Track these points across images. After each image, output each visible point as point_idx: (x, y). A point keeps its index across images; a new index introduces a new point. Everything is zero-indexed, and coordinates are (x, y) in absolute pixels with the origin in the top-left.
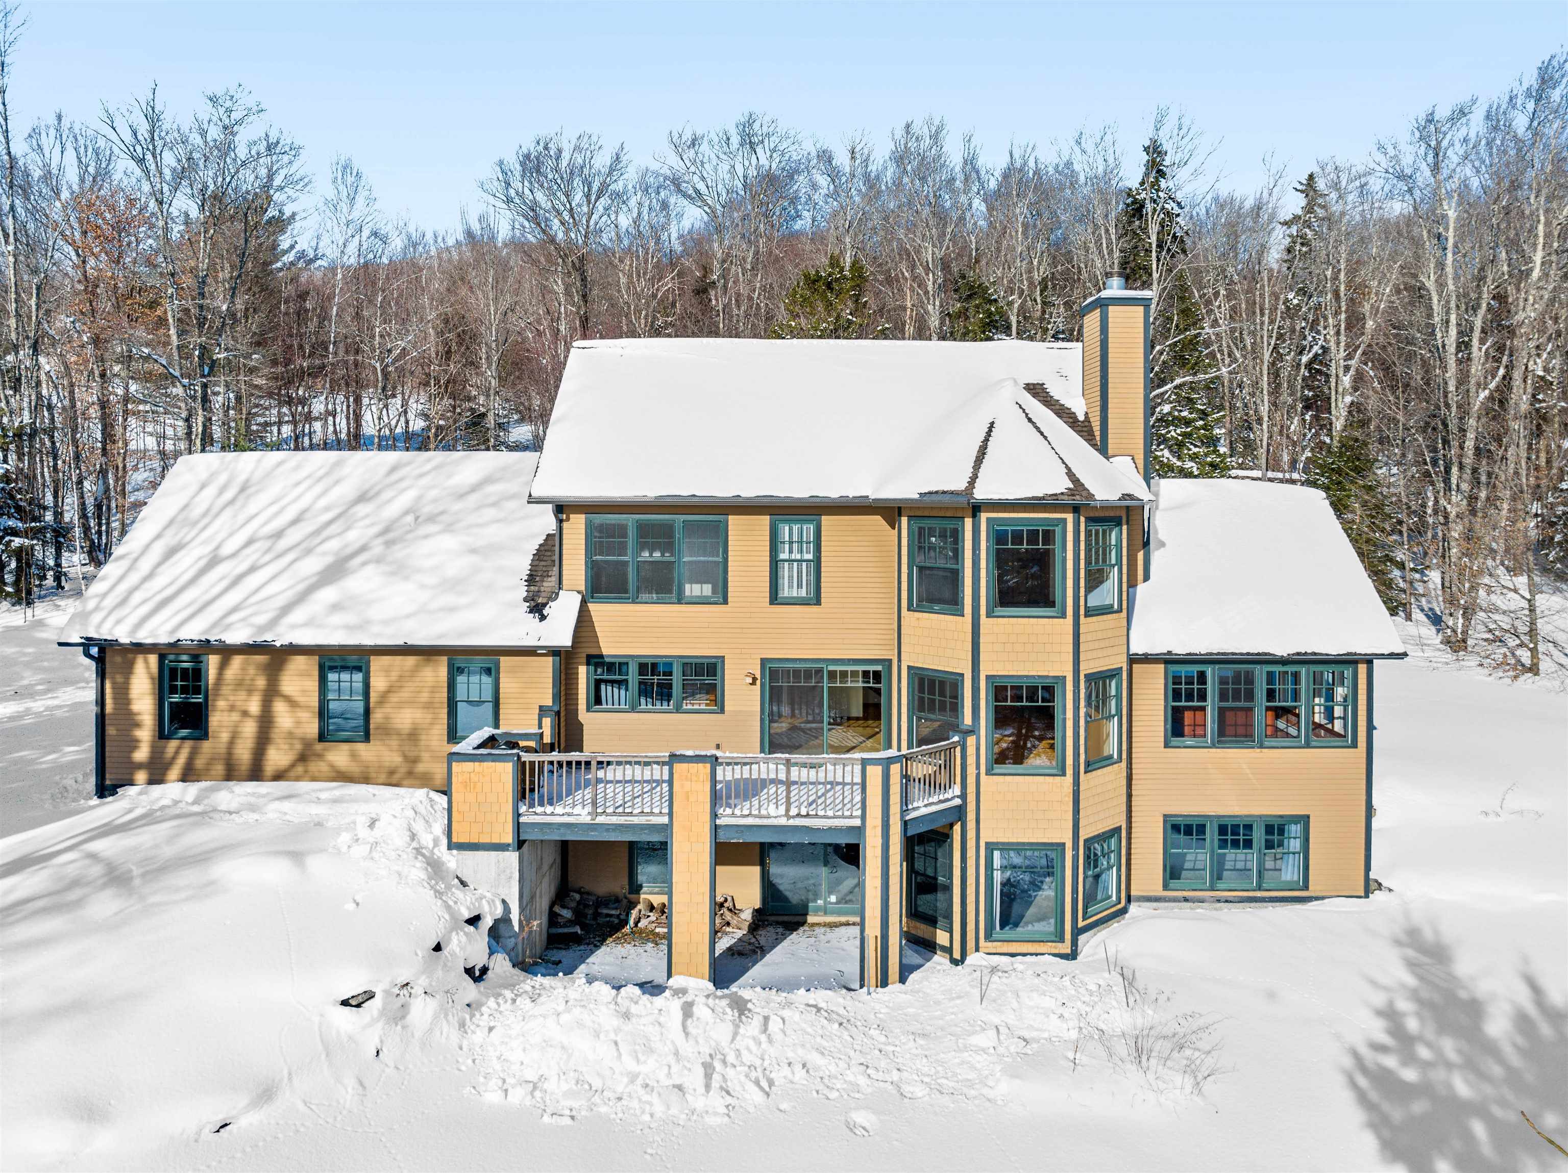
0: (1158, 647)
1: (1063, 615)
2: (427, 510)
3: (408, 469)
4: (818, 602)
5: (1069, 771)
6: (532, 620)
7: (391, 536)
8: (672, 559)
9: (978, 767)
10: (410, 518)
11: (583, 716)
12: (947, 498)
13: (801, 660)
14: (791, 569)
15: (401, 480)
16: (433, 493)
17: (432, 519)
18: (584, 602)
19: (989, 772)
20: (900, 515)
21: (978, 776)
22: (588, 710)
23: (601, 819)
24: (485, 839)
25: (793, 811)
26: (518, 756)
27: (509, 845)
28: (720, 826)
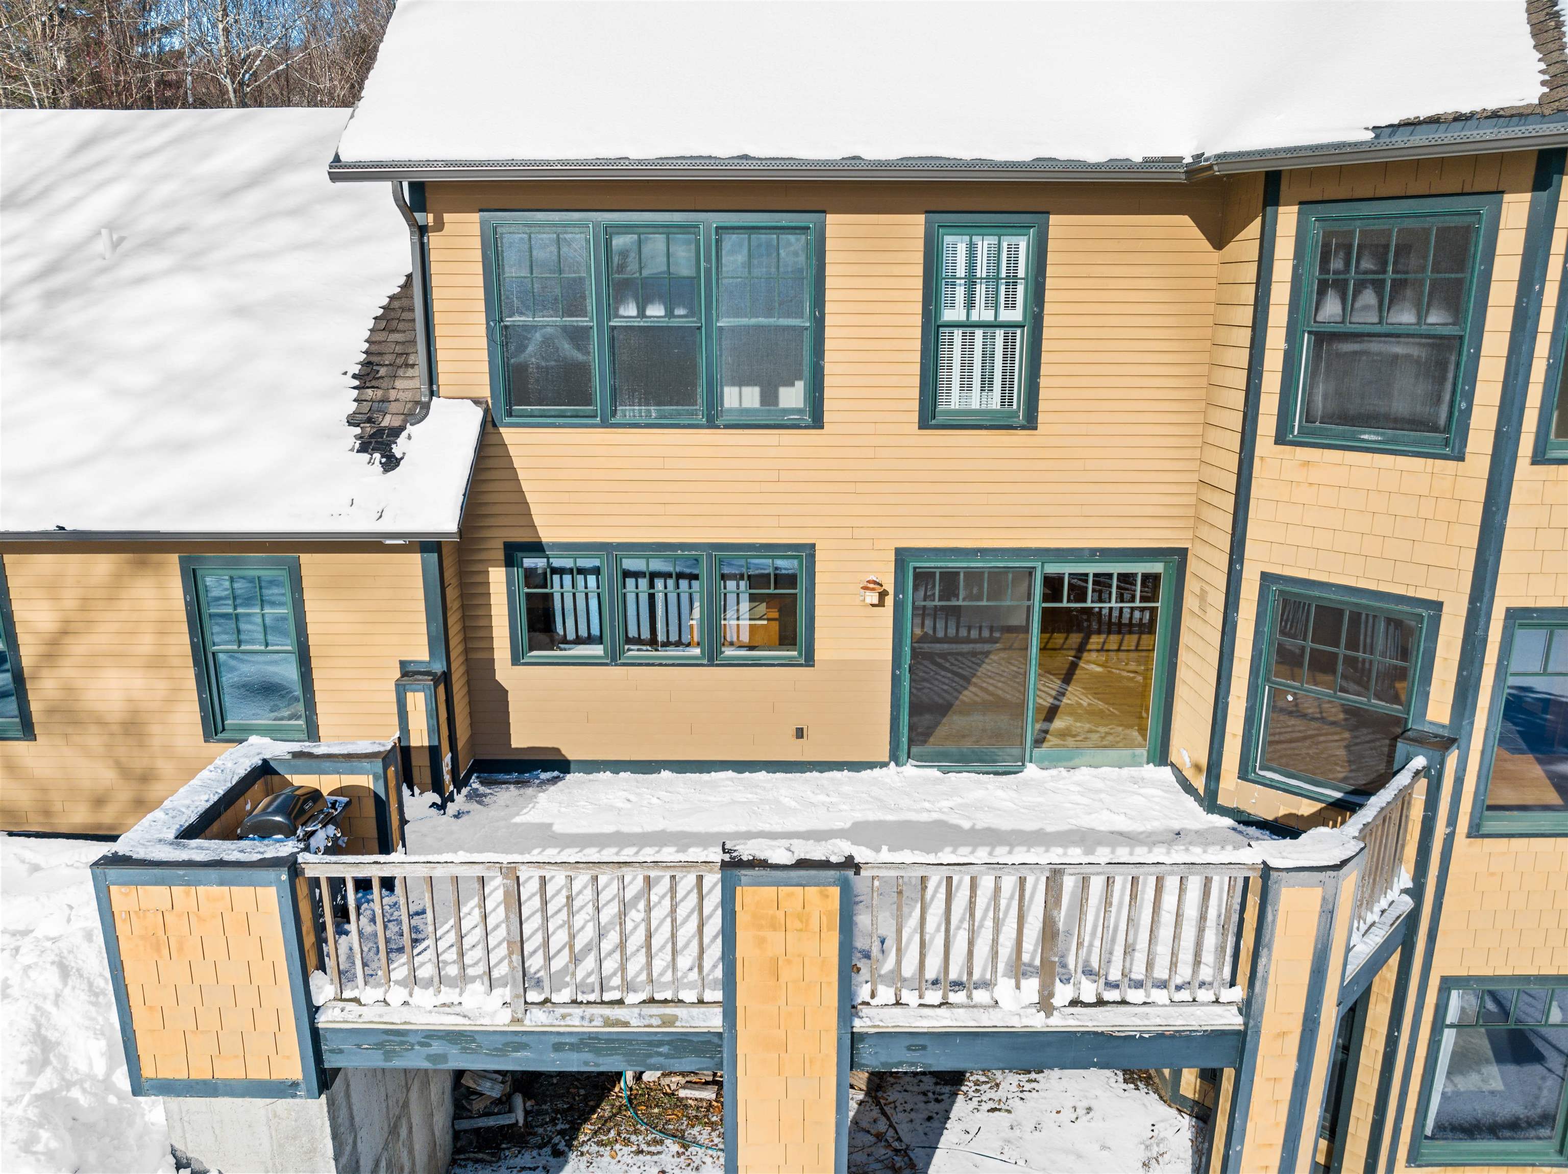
2: (149, 222)
4: (1031, 423)
6: (366, 468)
7: (58, 281)
8: (691, 322)
9: (1452, 821)
11: (507, 674)
13: (984, 552)
14: (968, 345)
15: (100, 163)
16: (165, 190)
18: (489, 426)
19: (1473, 832)
20: (1274, 201)
21: (1449, 840)
22: (515, 661)
23: (537, 1019)
24: (230, 1070)
25: (1063, 994)
26: (293, 867)
27: (295, 1085)
28: (863, 1037)
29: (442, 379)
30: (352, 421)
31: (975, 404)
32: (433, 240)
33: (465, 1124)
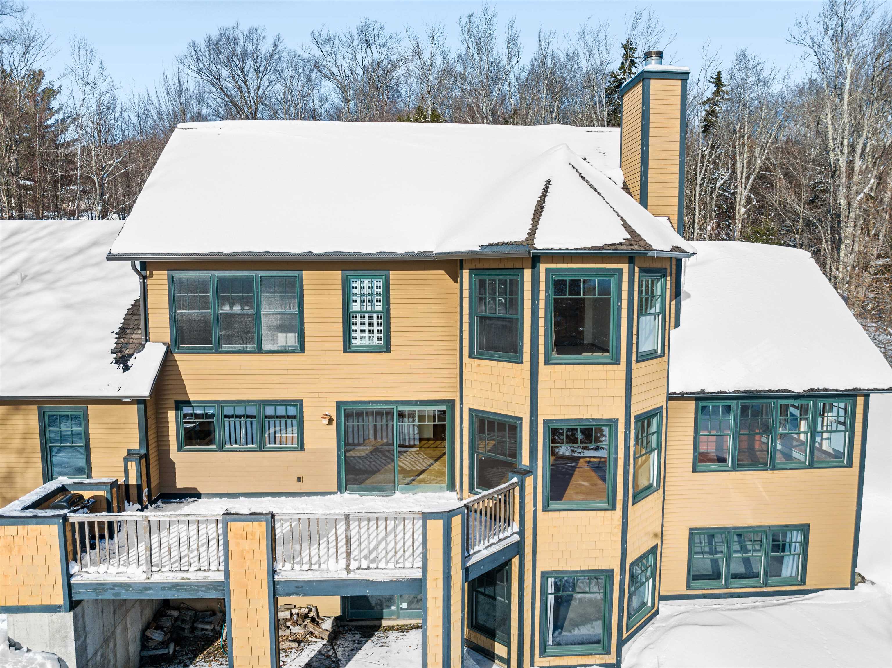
0: (694, 388)
1: (617, 362)
2: (33, 270)
4: (388, 350)
5: (619, 505)
6: (117, 371)
8: (252, 312)
9: (535, 504)
10: (16, 278)
11: (174, 455)
12: (507, 249)
13: (372, 402)
14: (363, 320)
16: (43, 255)
17: (36, 277)
18: (168, 352)
19: (545, 509)
20: (462, 268)
21: (535, 512)
22: (179, 450)
23: (156, 578)
24: (35, 602)
25: (354, 565)
26: (65, 518)
27: (60, 607)
28: (279, 582)
29: (151, 335)
30: (113, 352)
31: (367, 343)
32: (149, 281)
33: (145, 653)
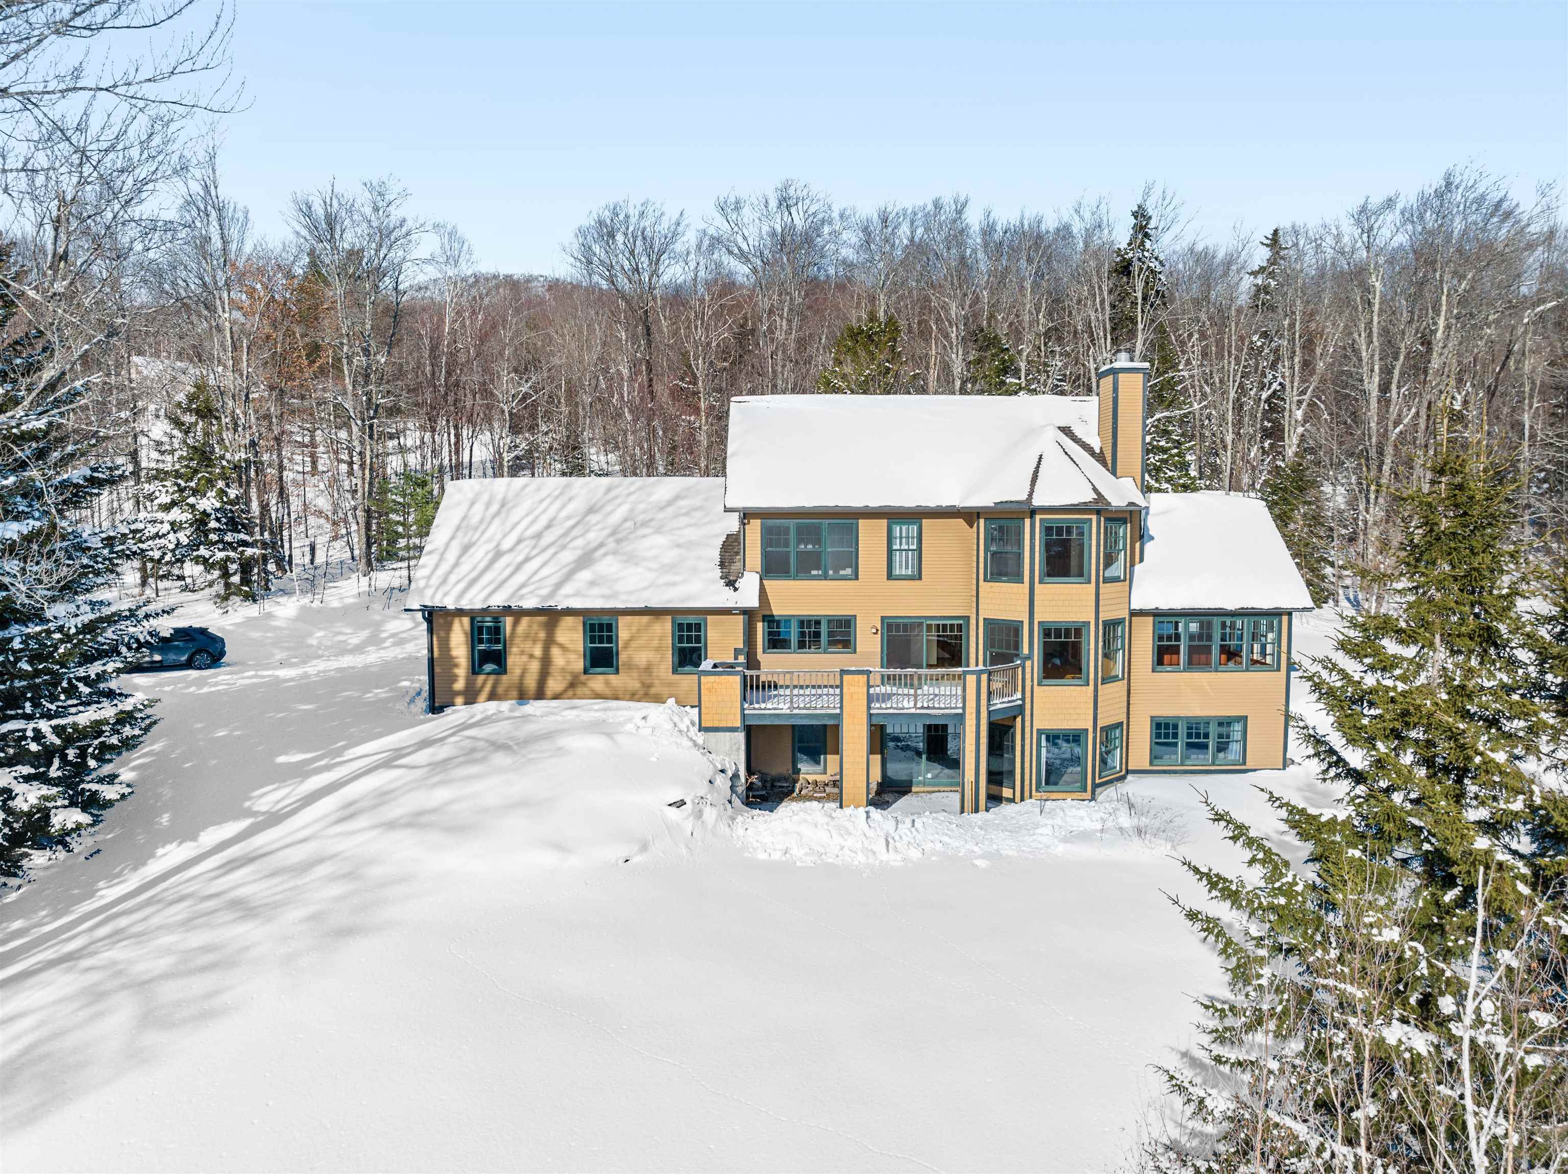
0: (1150, 605)
1: (1089, 582)
2: (640, 518)
3: (620, 489)
4: (920, 578)
5: (1092, 683)
6: (729, 591)
7: (619, 536)
9: (1032, 681)
11: (760, 656)
12: (1013, 506)
13: (907, 617)
14: (901, 556)
15: (616, 497)
16: (642, 506)
17: (645, 524)
18: (761, 579)
19: (1039, 684)
20: (978, 518)
21: (1032, 686)
22: (764, 652)
23: (796, 711)
24: (723, 724)
25: (919, 705)
26: (743, 672)
27: (738, 728)
28: (872, 715)
29: (748, 565)
30: (721, 578)
31: (903, 573)
32: (747, 527)
